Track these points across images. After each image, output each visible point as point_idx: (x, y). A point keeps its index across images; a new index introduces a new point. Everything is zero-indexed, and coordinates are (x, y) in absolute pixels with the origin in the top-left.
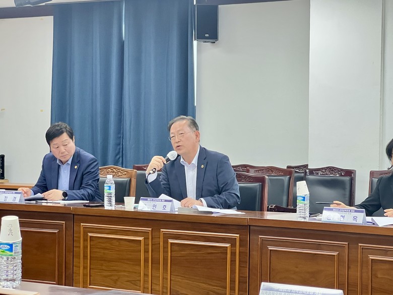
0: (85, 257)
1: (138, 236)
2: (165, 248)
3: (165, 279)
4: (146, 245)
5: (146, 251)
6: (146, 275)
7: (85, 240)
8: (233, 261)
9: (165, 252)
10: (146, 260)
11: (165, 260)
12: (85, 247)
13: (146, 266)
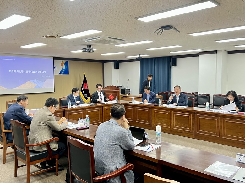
0: (155, 116)
1: (167, 113)
2: (174, 116)
3: (173, 122)
4: (169, 115)
5: (169, 116)
6: (169, 121)
7: (155, 113)
8: (190, 120)
9: (174, 117)
10: (169, 118)
11: (174, 118)
12: (155, 114)
13: (169, 119)
